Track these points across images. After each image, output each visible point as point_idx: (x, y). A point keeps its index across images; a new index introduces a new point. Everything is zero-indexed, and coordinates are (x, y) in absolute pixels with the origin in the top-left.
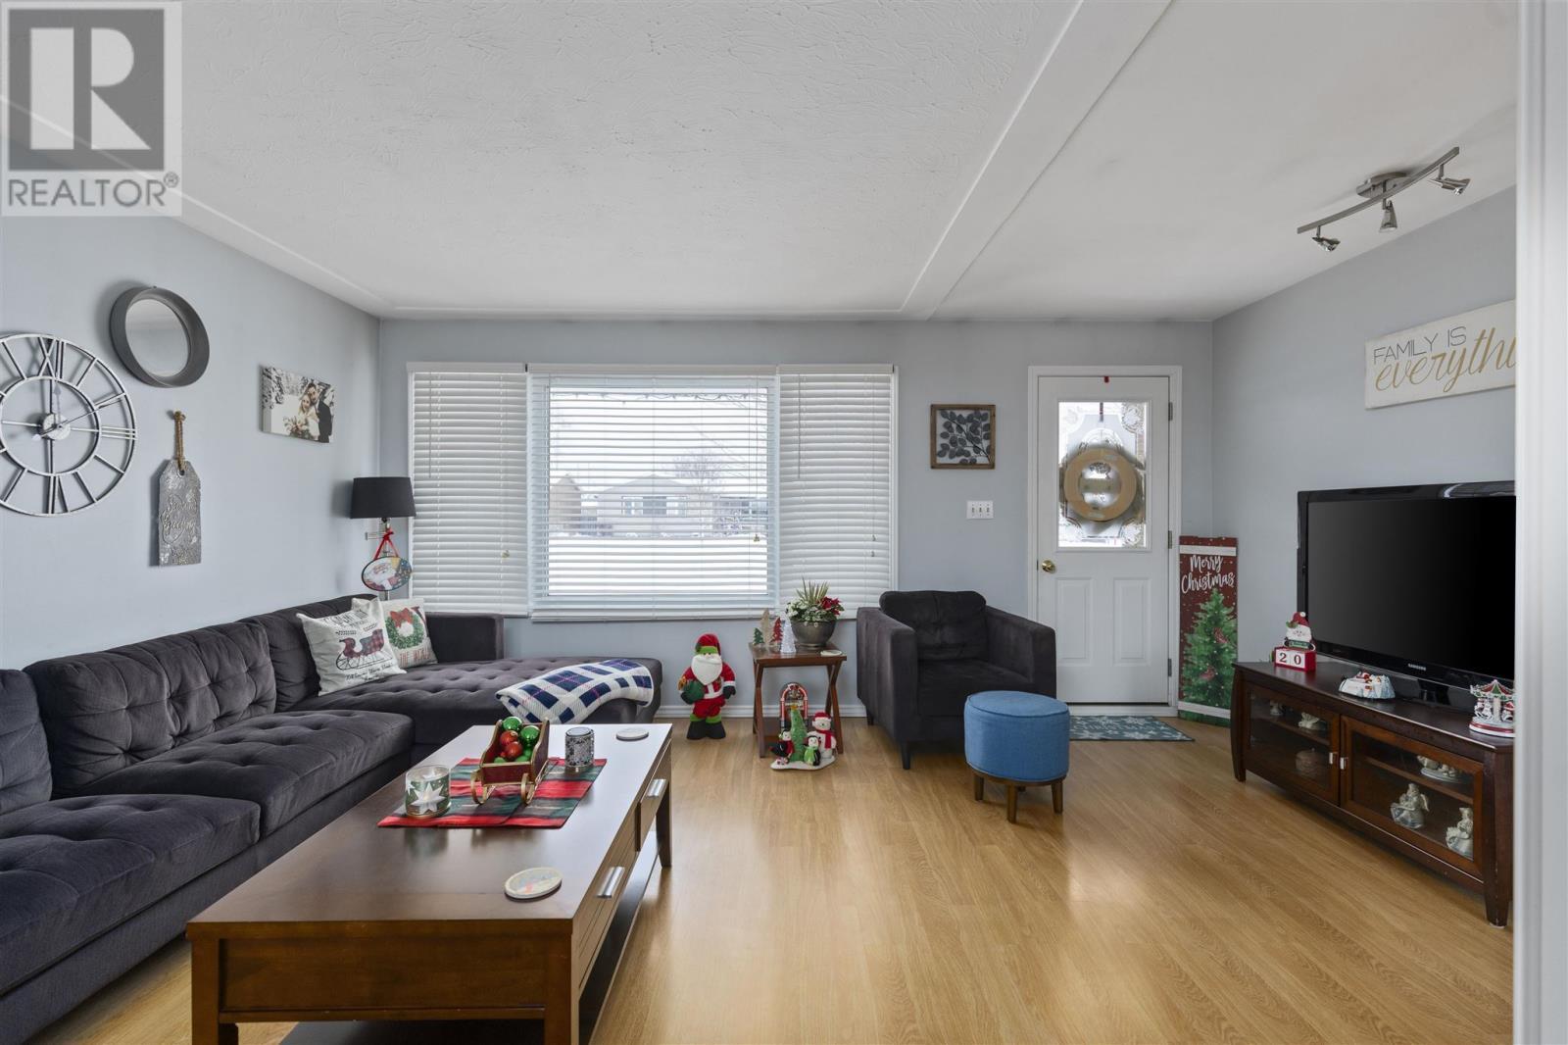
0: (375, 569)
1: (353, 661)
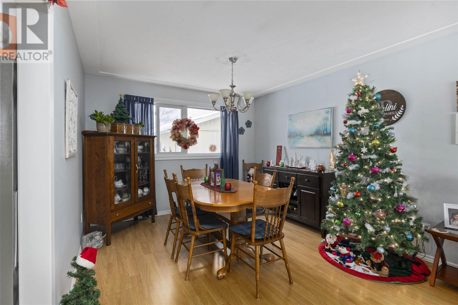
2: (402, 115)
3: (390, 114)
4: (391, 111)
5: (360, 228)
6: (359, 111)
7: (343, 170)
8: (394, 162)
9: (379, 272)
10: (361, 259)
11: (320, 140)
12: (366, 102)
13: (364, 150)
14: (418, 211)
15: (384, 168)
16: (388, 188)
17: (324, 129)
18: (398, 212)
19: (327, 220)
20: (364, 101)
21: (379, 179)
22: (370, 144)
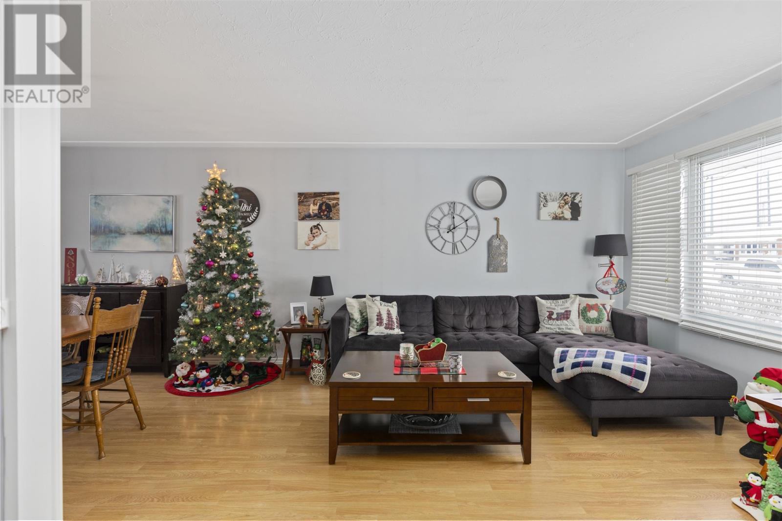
0: (603, 282)
1: (551, 322)
2: (256, 218)
3: (245, 214)
4: (246, 212)
5: (221, 343)
6: (217, 210)
7: (197, 279)
8: (251, 267)
9: (239, 385)
10: (220, 380)
11: (155, 240)
12: (224, 200)
13: (223, 255)
14: (271, 315)
15: (243, 273)
16: (246, 294)
17: (161, 225)
18: (256, 318)
19: (178, 347)
20: (221, 199)
21: (238, 287)
22: (229, 248)
